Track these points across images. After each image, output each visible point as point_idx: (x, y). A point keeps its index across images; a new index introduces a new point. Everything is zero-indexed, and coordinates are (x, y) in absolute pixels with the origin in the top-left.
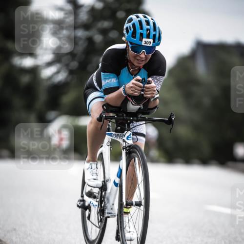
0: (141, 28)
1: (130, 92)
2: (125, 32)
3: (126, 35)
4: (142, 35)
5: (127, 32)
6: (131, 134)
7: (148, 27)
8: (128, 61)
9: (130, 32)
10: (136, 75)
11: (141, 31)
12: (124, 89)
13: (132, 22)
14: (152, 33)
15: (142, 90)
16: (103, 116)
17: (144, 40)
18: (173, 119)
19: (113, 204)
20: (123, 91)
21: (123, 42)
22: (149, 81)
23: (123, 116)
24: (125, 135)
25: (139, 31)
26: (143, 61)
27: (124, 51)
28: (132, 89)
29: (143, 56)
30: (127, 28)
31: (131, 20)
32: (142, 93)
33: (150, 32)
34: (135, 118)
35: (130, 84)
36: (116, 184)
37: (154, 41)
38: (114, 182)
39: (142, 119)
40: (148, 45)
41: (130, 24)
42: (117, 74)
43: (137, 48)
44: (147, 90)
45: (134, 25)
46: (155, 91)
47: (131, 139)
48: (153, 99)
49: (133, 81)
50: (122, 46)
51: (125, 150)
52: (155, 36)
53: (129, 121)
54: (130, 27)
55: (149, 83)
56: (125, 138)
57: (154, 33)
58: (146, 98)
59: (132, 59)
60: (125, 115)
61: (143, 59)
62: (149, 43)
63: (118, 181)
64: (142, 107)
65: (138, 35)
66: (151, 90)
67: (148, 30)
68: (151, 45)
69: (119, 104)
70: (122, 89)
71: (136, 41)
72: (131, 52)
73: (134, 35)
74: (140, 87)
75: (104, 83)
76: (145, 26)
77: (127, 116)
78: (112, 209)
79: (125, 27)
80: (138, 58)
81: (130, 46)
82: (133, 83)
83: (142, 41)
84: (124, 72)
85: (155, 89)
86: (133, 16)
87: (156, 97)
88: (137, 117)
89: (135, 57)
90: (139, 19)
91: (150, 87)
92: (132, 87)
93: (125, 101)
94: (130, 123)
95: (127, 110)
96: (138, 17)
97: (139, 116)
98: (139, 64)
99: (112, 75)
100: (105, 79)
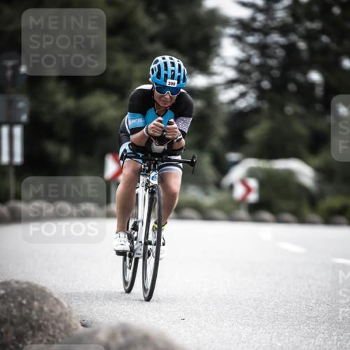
0: (166, 69)
3: (152, 76)
5: (153, 73)
6: (156, 174)
7: (173, 68)
8: (155, 101)
9: (155, 73)
10: (159, 116)
11: (166, 72)
13: (158, 64)
14: (177, 74)
15: (164, 131)
17: (169, 81)
18: (195, 161)
21: (149, 83)
22: (171, 122)
24: (149, 176)
25: (163, 72)
26: (168, 102)
29: (167, 97)
30: (153, 69)
31: (157, 61)
32: (165, 133)
33: (174, 73)
34: (160, 159)
35: (151, 125)
37: (178, 83)
39: (168, 159)
40: (173, 86)
41: (156, 65)
42: (144, 114)
43: (162, 89)
44: (168, 131)
45: (159, 66)
46: (176, 132)
47: (156, 179)
48: (176, 140)
49: (155, 122)
50: (149, 87)
51: (148, 190)
52: (179, 77)
53: (154, 162)
54: (155, 68)
55: (170, 124)
57: (179, 74)
59: (158, 100)
60: (149, 155)
61: (168, 100)
62: (174, 84)
66: (172, 131)
67: (172, 71)
68: (175, 86)
69: (143, 144)
71: (160, 81)
72: (156, 93)
74: (161, 127)
75: (130, 123)
76: (170, 68)
77: (152, 156)
79: (151, 68)
80: (163, 99)
81: (155, 86)
84: (151, 112)
86: (160, 58)
87: (179, 138)
89: (160, 97)
90: (165, 61)
91: (171, 128)
92: (152, 128)
93: (149, 142)
96: (164, 59)
97: (164, 157)
98: (165, 104)
99: (139, 115)
100: (132, 119)
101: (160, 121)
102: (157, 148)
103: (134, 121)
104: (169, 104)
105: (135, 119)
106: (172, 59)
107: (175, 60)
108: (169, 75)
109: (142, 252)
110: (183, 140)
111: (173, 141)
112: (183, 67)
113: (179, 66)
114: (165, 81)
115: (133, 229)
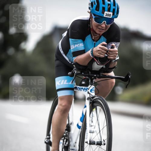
1: (97, 54)
2: (90, 6)
3: (91, 8)
4: (104, 8)
5: (92, 6)
6: (93, 88)
7: (109, 2)
11: (104, 6)
12: (92, 51)
14: (112, 7)
16: (75, 72)
18: (130, 77)
19: (76, 143)
20: (91, 53)
23: (88, 73)
24: (89, 89)
26: (103, 30)
28: (99, 52)
29: (104, 26)
30: (92, 3)
32: (106, 55)
33: (110, 7)
34: (98, 75)
35: (97, 48)
36: (79, 127)
37: (113, 14)
38: (78, 125)
39: (104, 76)
40: (109, 17)
44: (110, 53)
45: (97, 1)
47: (94, 91)
48: (114, 61)
49: (100, 46)
51: (89, 100)
52: (114, 10)
53: (93, 78)
54: (94, 2)
55: (113, 47)
56: (89, 91)
57: (114, 7)
59: (95, 28)
60: (90, 73)
61: (104, 28)
62: (110, 15)
63: (81, 124)
64: (104, 66)
65: (101, 9)
66: (114, 54)
67: (109, 5)
68: (111, 17)
73: (97, 8)
74: (105, 50)
76: (107, 2)
77: (92, 73)
78: (74, 146)
80: (100, 27)
81: (94, 17)
82: (100, 48)
83: (104, 14)
84: (88, 39)
85: (117, 52)
87: (117, 59)
88: (100, 75)
89: (97, 26)
91: (113, 50)
92: (99, 51)
94: (93, 79)
95: (92, 69)
97: (101, 74)
99: (80, 41)
100: (74, 44)
103: (76, 46)
105: (77, 44)
115: (66, 130)
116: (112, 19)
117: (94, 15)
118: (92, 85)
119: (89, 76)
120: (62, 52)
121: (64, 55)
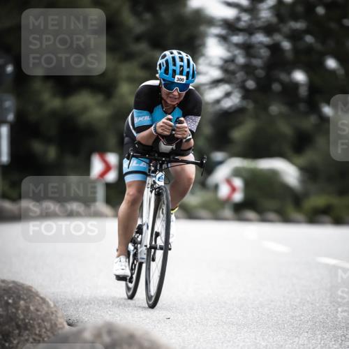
2: (158, 68)
3: (159, 71)
4: (174, 71)
5: (160, 68)
7: (182, 64)
8: (162, 99)
9: (163, 68)
11: (174, 68)
12: (155, 127)
13: (165, 58)
14: (186, 70)
15: (174, 130)
16: (130, 154)
18: (204, 162)
20: (154, 130)
21: (157, 79)
22: (181, 121)
23: (154, 155)
24: (155, 177)
25: (171, 67)
27: (158, 88)
29: (176, 93)
30: (160, 64)
31: (165, 56)
32: (174, 132)
34: (168, 159)
35: (160, 123)
37: (187, 79)
39: (176, 160)
40: (181, 82)
41: (164, 60)
42: (151, 111)
43: (170, 85)
44: (177, 130)
45: (167, 61)
46: (186, 131)
47: (163, 180)
48: (185, 140)
49: (164, 120)
51: (154, 191)
52: (188, 73)
54: (163, 63)
55: (181, 122)
58: (177, 139)
60: (156, 155)
61: (177, 97)
62: (182, 80)
64: (174, 147)
65: (170, 72)
66: (181, 131)
67: (181, 66)
68: (184, 82)
69: (150, 143)
70: (152, 127)
71: (169, 77)
72: (164, 89)
73: (166, 71)
74: (171, 126)
75: (136, 120)
76: (178, 63)
77: (159, 156)
79: (158, 63)
80: (171, 96)
81: (163, 82)
82: (164, 123)
84: (158, 110)
85: (187, 129)
86: (167, 53)
87: (189, 137)
88: (170, 158)
89: (168, 95)
90: (173, 55)
91: (181, 126)
92: (162, 126)
93: (157, 141)
94: (162, 164)
96: (172, 53)
97: (172, 157)
98: (173, 102)
99: (145, 112)
100: (138, 116)
101: (170, 120)
102: (165, 147)
103: (140, 119)
104: (177, 102)
105: (141, 116)
106: (180, 54)
107: (184, 54)
108: (178, 71)
109: (145, 257)
110: (192, 140)
111: (182, 140)
112: (192, 62)
113: (188, 61)
114: (174, 77)
115: (137, 233)
116: (187, 85)
117: (164, 80)
118: (160, 171)
119: (156, 160)
120: (131, 127)
121: (133, 131)
